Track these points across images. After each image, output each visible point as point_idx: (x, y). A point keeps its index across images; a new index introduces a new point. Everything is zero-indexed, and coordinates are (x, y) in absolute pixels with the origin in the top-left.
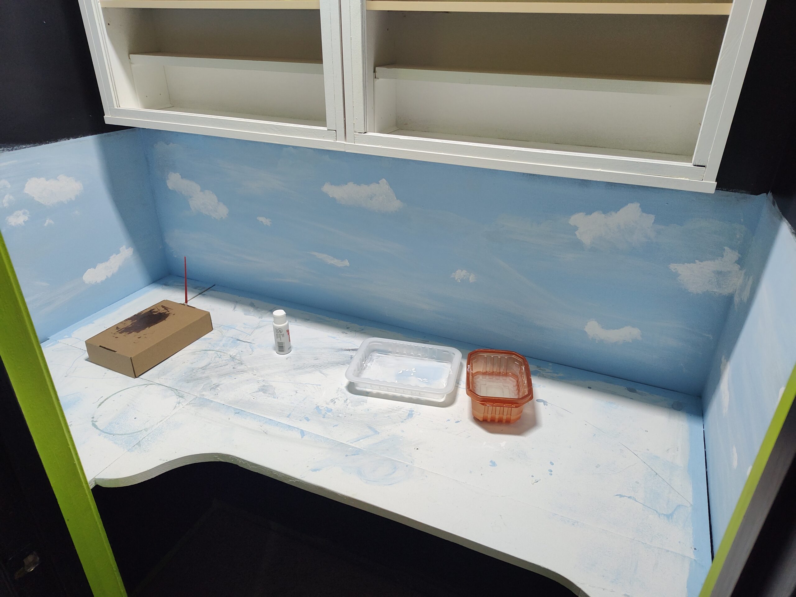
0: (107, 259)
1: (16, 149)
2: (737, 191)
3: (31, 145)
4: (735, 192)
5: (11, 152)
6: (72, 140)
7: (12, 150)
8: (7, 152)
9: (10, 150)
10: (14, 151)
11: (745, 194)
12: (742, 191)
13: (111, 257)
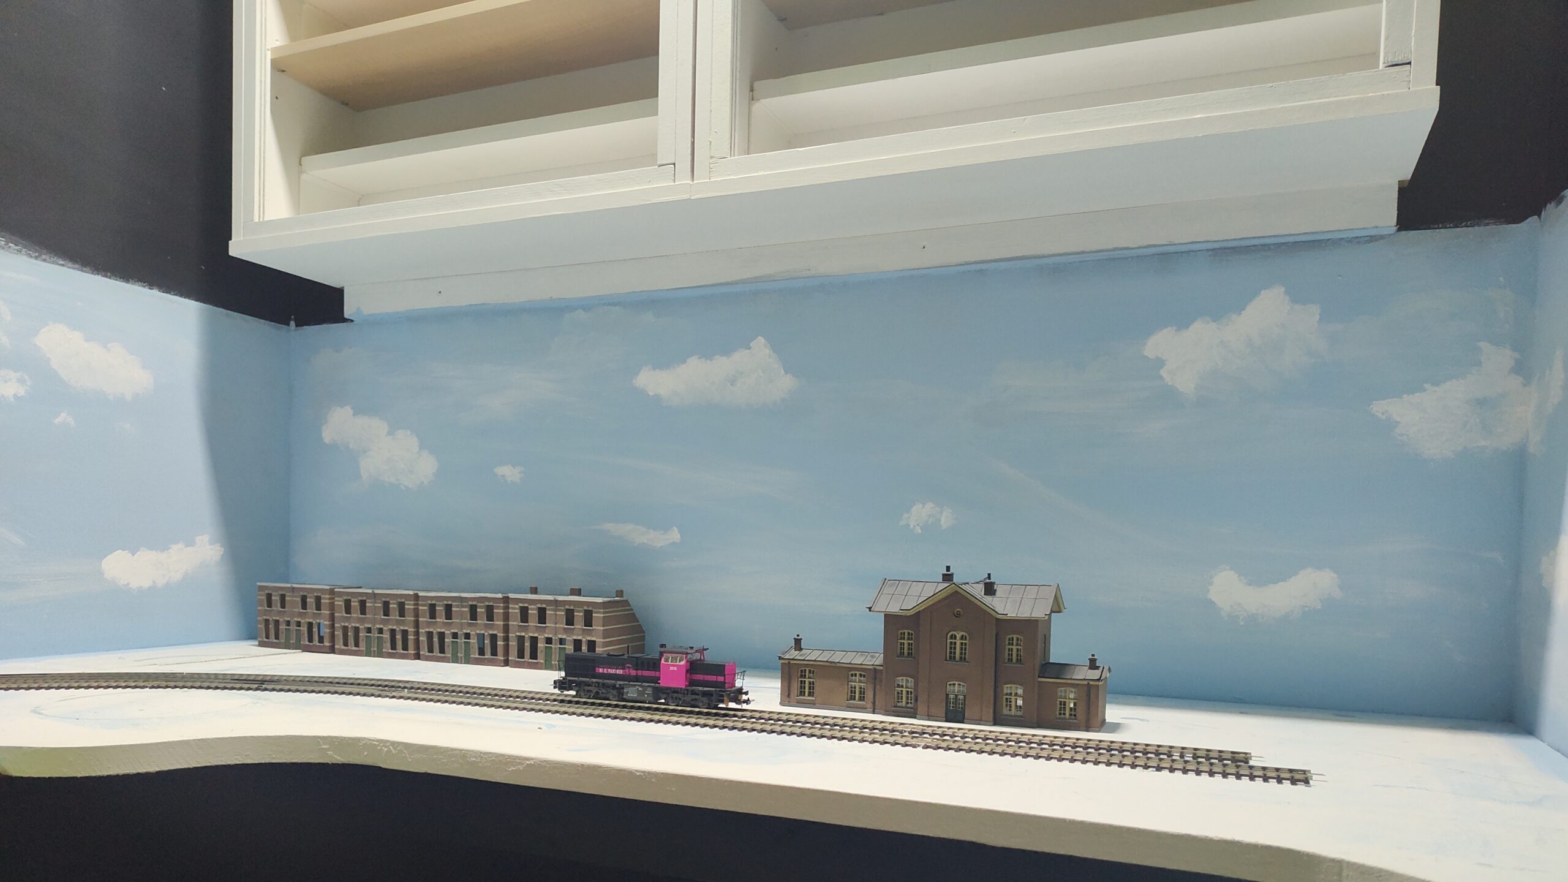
0: (164, 548)
1: (44, 260)
2: (1475, 223)
3: (76, 266)
4: (1472, 226)
5: (33, 261)
6: (156, 293)
7: (36, 258)
8: (25, 258)
9: (31, 257)
10: (39, 262)
11: (1494, 226)
12: (1487, 222)
13: (172, 546)
